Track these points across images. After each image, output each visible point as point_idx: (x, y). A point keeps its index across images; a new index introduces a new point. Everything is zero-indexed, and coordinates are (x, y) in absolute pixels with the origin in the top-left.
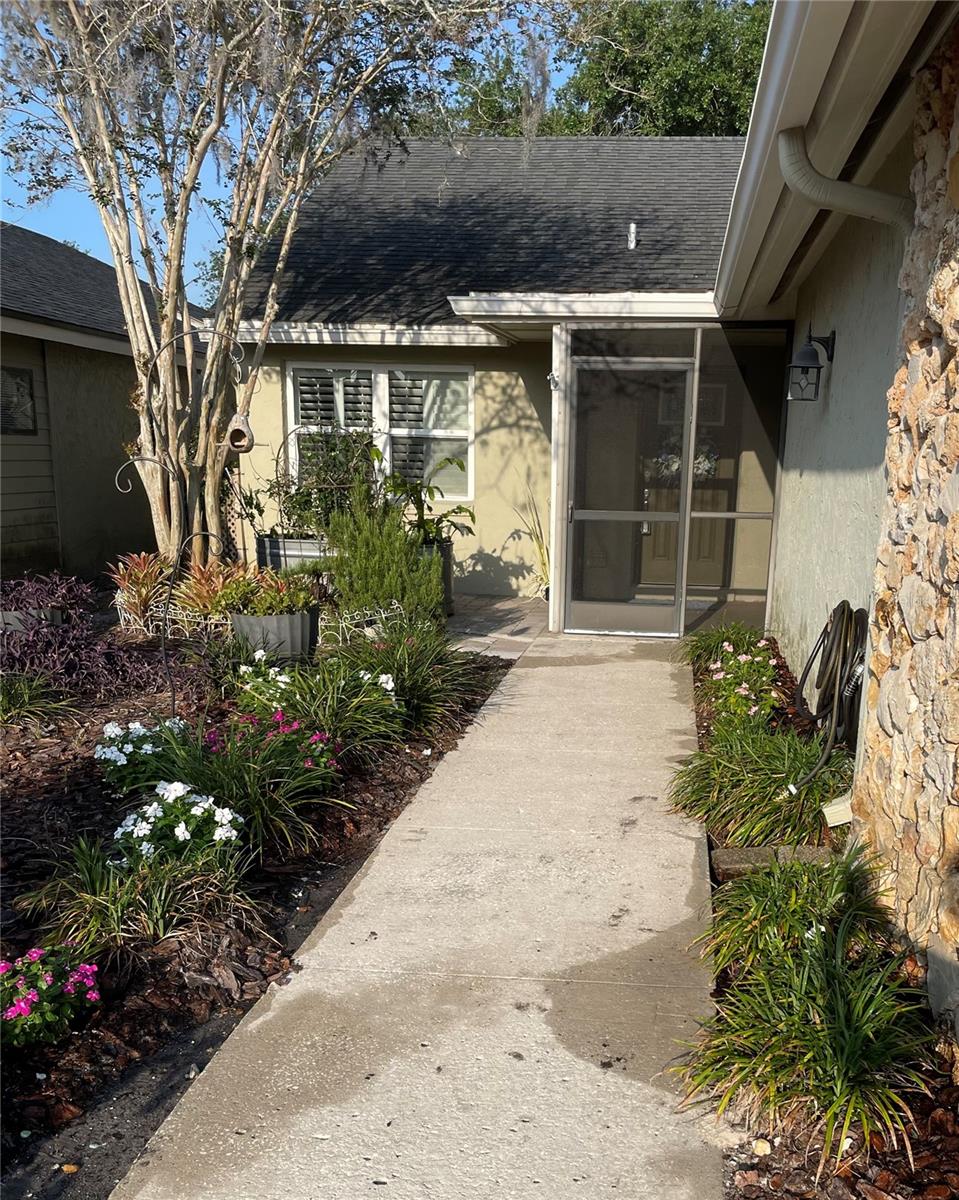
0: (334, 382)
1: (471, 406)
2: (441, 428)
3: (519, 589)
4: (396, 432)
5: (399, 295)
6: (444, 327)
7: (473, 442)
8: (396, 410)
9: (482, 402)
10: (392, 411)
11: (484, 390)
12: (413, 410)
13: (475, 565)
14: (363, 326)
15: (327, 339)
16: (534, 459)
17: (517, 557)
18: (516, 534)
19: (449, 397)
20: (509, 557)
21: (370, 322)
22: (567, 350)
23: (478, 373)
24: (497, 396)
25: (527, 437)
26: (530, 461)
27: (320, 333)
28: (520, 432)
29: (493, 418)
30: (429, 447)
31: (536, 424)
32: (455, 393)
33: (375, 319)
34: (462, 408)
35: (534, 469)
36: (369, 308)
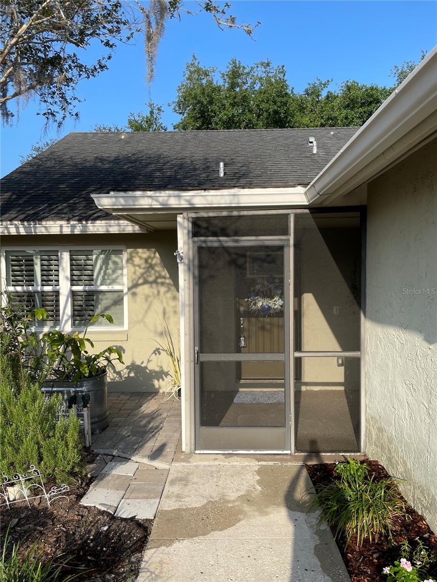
0: (34, 258)
1: (125, 271)
2: (106, 285)
3: (160, 388)
4: (75, 288)
5: (76, 204)
6: (103, 222)
7: (127, 293)
8: (75, 274)
9: (132, 269)
10: (72, 275)
11: (133, 261)
12: (87, 274)
13: (129, 373)
14: (48, 222)
15: (22, 232)
16: (167, 303)
17: (158, 366)
18: (157, 351)
19: (111, 265)
20: (152, 366)
21: (52, 220)
22: (188, 234)
23: (129, 250)
24: (142, 264)
25: (163, 289)
26: (165, 305)
27: (17, 228)
28: (157, 286)
29: (139, 278)
30: (98, 298)
31: (168, 281)
32: (115, 263)
33: (56, 218)
34: (119, 272)
35: (168, 309)
36: (54, 212)
